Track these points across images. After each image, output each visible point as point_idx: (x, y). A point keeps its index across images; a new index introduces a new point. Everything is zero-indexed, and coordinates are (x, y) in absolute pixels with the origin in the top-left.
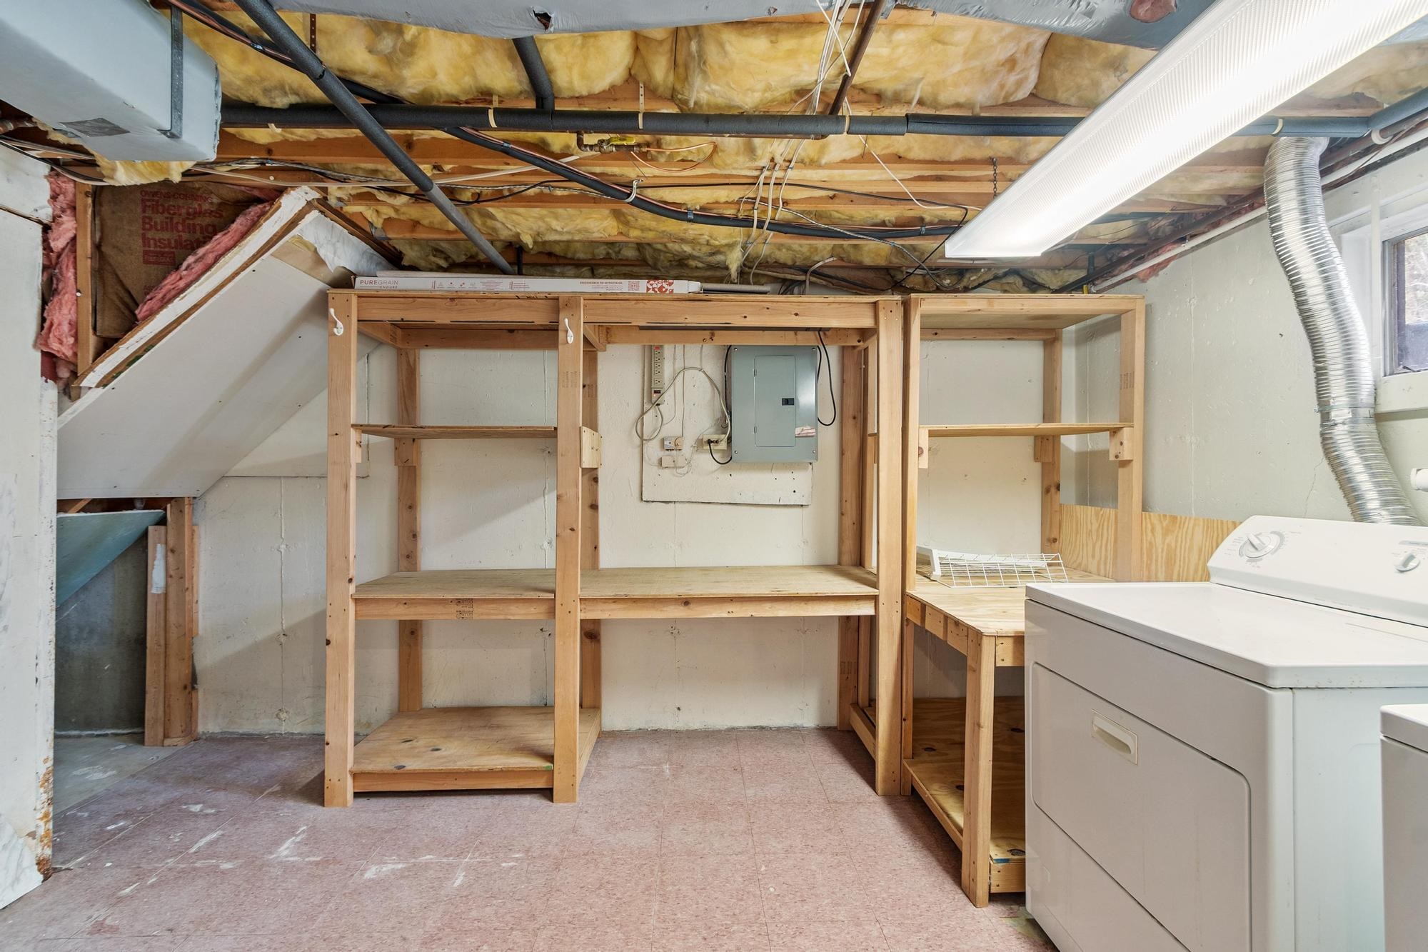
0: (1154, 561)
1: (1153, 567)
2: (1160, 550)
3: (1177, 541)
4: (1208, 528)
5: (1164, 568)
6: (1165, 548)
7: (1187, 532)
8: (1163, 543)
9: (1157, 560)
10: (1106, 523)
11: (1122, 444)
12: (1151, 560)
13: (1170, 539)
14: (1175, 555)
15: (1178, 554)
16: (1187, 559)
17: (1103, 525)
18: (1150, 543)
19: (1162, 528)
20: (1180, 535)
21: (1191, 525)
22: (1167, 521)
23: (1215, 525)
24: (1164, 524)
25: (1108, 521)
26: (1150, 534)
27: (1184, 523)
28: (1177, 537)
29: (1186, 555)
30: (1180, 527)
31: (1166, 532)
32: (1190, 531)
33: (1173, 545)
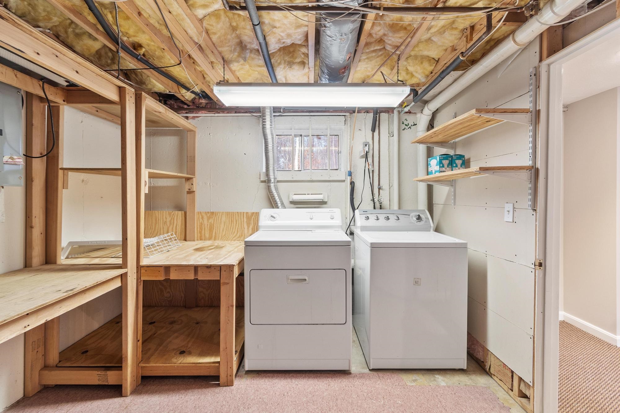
0: (203, 230)
1: (203, 232)
2: (206, 226)
3: (214, 221)
4: (228, 215)
5: (208, 232)
6: (209, 224)
7: (218, 218)
8: (208, 222)
9: (205, 229)
10: (175, 218)
11: (192, 184)
12: (202, 230)
13: (211, 221)
14: (214, 226)
15: (215, 225)
16: (219, 227)
17: (174, 219)
18: (201, 223)
19: (207, 217)
20: (216, 218)
21: (220, 215)
22: (209, 214)
23: (230, 214)
24: (208, 215)
25: (177, 217)
26: (201, 220)
27: (217, 214)
28: (214, 219)
29: (219, 226)
30: (215, 216)
31: (209, 218)
32: (220, 217)
33: (213, 223)
